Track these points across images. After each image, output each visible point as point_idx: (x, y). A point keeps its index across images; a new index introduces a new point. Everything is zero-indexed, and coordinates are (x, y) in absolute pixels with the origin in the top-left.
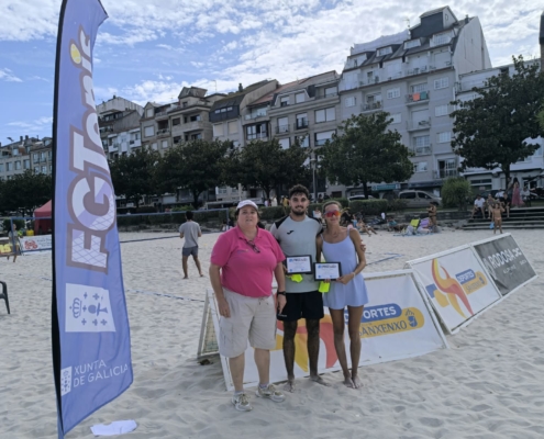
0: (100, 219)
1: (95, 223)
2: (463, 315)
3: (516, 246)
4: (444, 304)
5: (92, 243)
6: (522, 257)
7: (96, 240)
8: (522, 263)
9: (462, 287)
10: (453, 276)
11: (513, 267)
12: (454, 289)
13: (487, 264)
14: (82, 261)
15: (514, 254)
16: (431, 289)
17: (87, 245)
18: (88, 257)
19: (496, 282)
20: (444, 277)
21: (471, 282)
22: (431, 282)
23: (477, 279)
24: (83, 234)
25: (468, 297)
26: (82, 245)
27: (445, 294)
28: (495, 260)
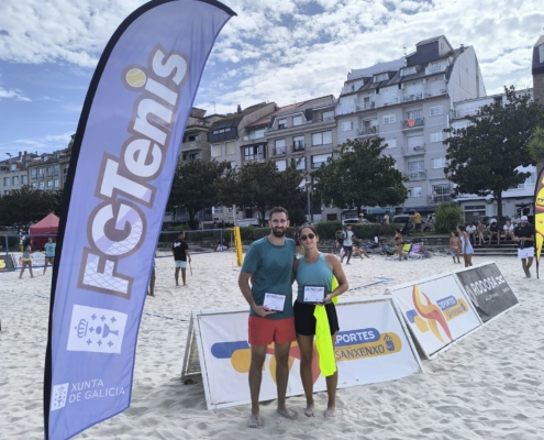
0: (116, 244)
2: (442, 340)
3: (499, 274)
4: (424, 329)
5: (106, 267)
6: (505, 285)
8: (505, 290)
9: (443, 314)
10: (434, 302)
11: (496, 294)
12: (434, 315)
13: (469, 290)
14: (92, 284)
15: (497, 281)
16: (411, 314)
17: (101, 269)
18: (100, 281)
19: (478, 309)
20: (424, 302)
21: (452, 308)
22: (412, 307)
23: (458, 306)
25: (449, 323)
27: (426, 320)
28: (478, 287)
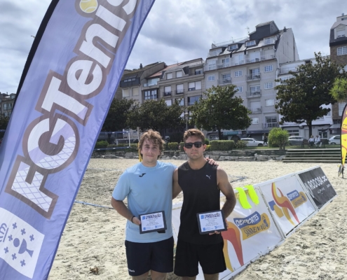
0: (48, 158)
1: (42, 161)
2: (292, 223)
3: (324, 175)
4: (280, 215)
5: (35, 178)
6: (328, 182)
7: (38, 177)
8: (328, 186)
9: (291, 203)
10: (285, 195)
11: (323, 189)
12: (286, 205)
13: (307, 186)
14: (20, 192)
15: (323, 179)
16: (272, 204)
17: (29, 179)
18: (27, 191)
19: (314, 199)
20: (279, 195)
21: (297, 199)
22: (272, 199)
23: (300, 197)
24: (28, 168)
26: (25, 178)
28: (312, 184)
